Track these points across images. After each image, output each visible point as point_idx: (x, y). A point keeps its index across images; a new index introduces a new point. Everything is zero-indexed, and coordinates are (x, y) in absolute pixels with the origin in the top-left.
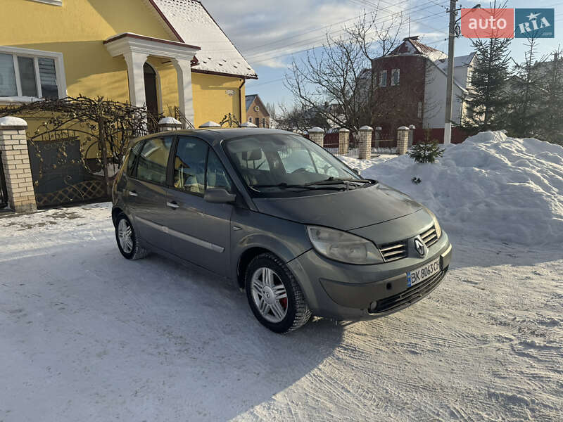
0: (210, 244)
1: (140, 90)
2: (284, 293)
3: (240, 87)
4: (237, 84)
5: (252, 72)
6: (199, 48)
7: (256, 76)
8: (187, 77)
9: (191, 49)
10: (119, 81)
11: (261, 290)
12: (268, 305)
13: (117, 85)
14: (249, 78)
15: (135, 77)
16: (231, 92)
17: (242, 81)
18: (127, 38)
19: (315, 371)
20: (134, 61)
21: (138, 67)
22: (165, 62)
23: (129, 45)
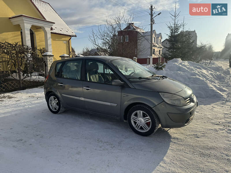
0: (110, 103)
1: (28, 40)
2: (150, 120)
3: (69, 40)
4: (68, 39)
5: (74, 34)
6: (54, 23)
7: (76, 35)
8: (49, 35)
9: (51, 23)
10: (16, 36)
11: (136, 120)
12: (140, 125)
13: (16, 38)
14: (73, 36)
15: (26, 35)
16: (65, 42)
17: (70, 37)
18: (22, 17)
19: (170, 148)
20: (25, 27)
21: (28, 30)
22: (38, 28)
23: (23, 20)
